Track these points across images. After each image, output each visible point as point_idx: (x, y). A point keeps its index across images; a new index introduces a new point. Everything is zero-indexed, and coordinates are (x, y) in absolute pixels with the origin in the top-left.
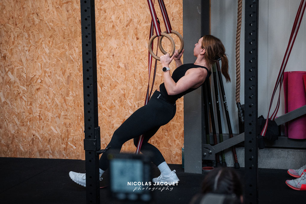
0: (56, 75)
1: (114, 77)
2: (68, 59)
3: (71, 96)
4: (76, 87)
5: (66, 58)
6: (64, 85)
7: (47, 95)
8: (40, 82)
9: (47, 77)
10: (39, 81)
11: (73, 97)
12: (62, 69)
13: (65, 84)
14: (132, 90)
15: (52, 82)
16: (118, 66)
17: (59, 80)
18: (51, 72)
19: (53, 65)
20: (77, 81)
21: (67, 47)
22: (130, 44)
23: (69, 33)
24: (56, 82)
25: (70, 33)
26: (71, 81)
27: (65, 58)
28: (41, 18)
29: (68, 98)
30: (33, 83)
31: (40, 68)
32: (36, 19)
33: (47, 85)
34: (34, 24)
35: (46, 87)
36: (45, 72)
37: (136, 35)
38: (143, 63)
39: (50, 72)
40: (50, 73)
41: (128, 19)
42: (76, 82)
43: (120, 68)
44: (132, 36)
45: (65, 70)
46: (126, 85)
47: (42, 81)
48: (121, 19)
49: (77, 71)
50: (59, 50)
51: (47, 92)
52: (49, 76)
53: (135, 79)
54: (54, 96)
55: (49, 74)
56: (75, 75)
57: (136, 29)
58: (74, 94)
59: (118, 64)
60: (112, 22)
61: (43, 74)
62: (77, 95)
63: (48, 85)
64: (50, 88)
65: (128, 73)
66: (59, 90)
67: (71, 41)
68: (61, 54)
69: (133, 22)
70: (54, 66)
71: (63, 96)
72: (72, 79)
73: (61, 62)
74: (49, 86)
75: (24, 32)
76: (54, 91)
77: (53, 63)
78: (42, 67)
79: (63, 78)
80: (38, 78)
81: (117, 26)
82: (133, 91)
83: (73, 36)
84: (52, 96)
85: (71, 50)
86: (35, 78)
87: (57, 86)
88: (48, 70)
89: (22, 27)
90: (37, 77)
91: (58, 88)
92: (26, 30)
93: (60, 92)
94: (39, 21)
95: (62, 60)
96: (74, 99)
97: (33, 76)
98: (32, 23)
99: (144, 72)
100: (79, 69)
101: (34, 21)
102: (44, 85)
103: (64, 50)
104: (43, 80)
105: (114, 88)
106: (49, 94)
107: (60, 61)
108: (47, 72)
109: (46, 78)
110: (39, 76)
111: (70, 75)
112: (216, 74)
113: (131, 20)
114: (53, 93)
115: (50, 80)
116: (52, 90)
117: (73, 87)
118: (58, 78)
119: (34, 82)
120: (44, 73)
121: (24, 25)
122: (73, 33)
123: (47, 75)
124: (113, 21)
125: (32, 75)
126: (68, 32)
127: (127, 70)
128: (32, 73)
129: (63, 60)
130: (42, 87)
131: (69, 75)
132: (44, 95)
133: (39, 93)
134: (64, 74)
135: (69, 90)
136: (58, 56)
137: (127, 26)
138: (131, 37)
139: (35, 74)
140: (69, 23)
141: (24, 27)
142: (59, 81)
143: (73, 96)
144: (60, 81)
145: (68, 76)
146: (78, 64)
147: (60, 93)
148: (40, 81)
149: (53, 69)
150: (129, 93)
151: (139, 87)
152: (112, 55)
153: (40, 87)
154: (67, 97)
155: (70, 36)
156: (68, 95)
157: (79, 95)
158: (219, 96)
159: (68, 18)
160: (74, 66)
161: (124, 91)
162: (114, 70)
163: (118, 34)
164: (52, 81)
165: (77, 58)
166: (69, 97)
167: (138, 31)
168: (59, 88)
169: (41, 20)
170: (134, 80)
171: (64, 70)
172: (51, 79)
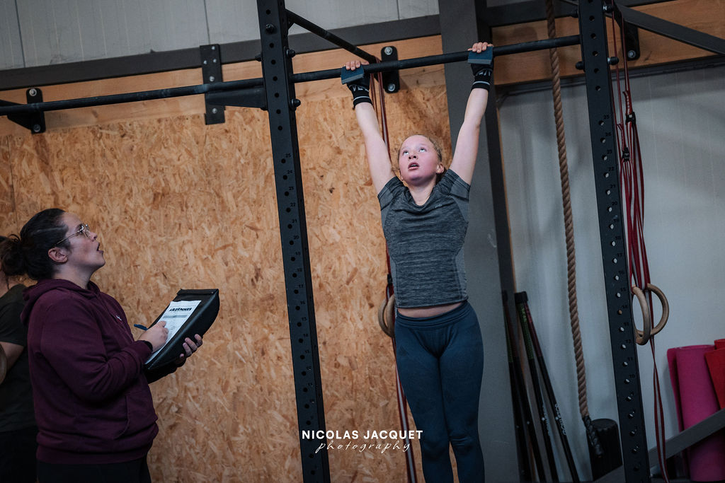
0: (209, 394)
1: (330, 388)
2: (231, 358)
3: (242, 434)
4: (253, 415)
5: (229, 356)
6: (226, 413)
7: (193, 437)
8: (177, 412)
9: (190, 401)
10: (174, 409)
11: (247, 436)
12: (220, 380)
13: (228, 411)
14: (368, 409)
15: (200, 409)
16: (336, 364)
17: (215, 403)
18: (197, 389)
19: (202, 374)
20: (254, 402)
21: (228, 335)
22: (356, 317)
23: (231, 305)
24: (209, 408)
25: (234, 307)
26: (241, 404)
27: (225, 357)
28: (172, 283)
29: (236, 439)
30: (161, 414)
31: (175, 382)
32: (162, 285)
33: (191, 416)
34: (158, 295)
35: (189, 421)
36: (186, 389)
37: (368, 298)
38: (385, 352)
39: (195, 387)
40: (196, 391)
41: (350, 269)
42: (251, 403)
43: (340, 369)
44: (360, 302)
45: (227, 382)
46: (355, 401)
47: (179, 408)
48: (334, 271)
49: (252, 381)
50: (213, 342)
51: (192, 431)
52: (194, 397)
53: (373, 387)
54: (207, 438)
55: (195, 393)
56: (249, 389)
57: (367, 286)
58: (248, 429)
59: (336, 360)
60: (318, 277)
61: (182, 395)
62: (254, 431)
63: (194, 416)
64: (198, 423)
65: (357, 376)
66: (217, 423)
67: (236, 322)
68: (217, 349)
69: (360, 273)
70: (204, 376)
71: (226, 436)
72: (242, 399)
73: (219, 365)
74: (195, 418)
75: (139, 313)
76: (205, 428)
77: (202, 369)
78: (180, 379)
79: (224, 398)
80: (172, 403)
81: (329, 284)
82: (370, 411)
83: (240, 311)
84: (201, 437)
85: (237, 340)
86: (165, 404)
87: (213, 416)
88: (191, 385)
89: (135, 304)
90: (170, 401)
91: (215, 420)
92: (142, 308)
93: (218, 427)
94: (170, 288)
95: (219, 362)
96: (248, 438)
97: (161, 400)
98: (154, 293)
99: (388, 371)
100: (256, 376)
101: (158, 290)
102: (185, 417)
103: (222, 341)
104: (181, 406)
105: (330, 410)
106: (197, 434)
107: (215, 364)
108: (189, 389)
109: (188, 401)
110: (174, 399)
111: (238, 391)
112: (534, 362)
113: (356, 270)
114: (205, 431)
115: (197, 405)
116: (203, 425)
117: (245, 415)
118: (213, 399)
119: (164, 412)
120: (183, 392)
121: (139, 300)
122: (240, 305)
123: (189, 395)
124: (320, 275)
125: (159, 399)
126: (229, 305)
127: (354, 370)
128: (158, 395)
129: (221, 361)
130: (180, 421)
131: (235, 391)
132: (186, 437)
133: (175, 434)
134: (224, 389)
135: (238, 421)
136: (210, 354)
137: (348, 283)
138: (358, 304)
139: (164, 396)
140: (230, 287)
141: (138, 303)
142: (215, 407)
143: (246, 433)
144: (217, 405)
145: (234, 393)
146: (253, 366)
147: (219, 431)
148: (176, 409)
149: (202, 382)
150: (361, 418)
151: (382, 403)
152: (322, 342)
153: (177, 422)
154: (234, 436)
155: (233, 312)
156: (235, 432)
157: (259, 430)
158: (544, 406)
159: (228, 278)
160: (244, 371)
161: (352, 414)
162: (327, 372)
163: (331, 300)
164: (201, 406)
165: (251, 356)
166: (239, 436)
167: (370, 290)
168: (217, 419)
169: (172, 286)
170: (371, 388)
171: (224, 381)
172: (197, 403)
